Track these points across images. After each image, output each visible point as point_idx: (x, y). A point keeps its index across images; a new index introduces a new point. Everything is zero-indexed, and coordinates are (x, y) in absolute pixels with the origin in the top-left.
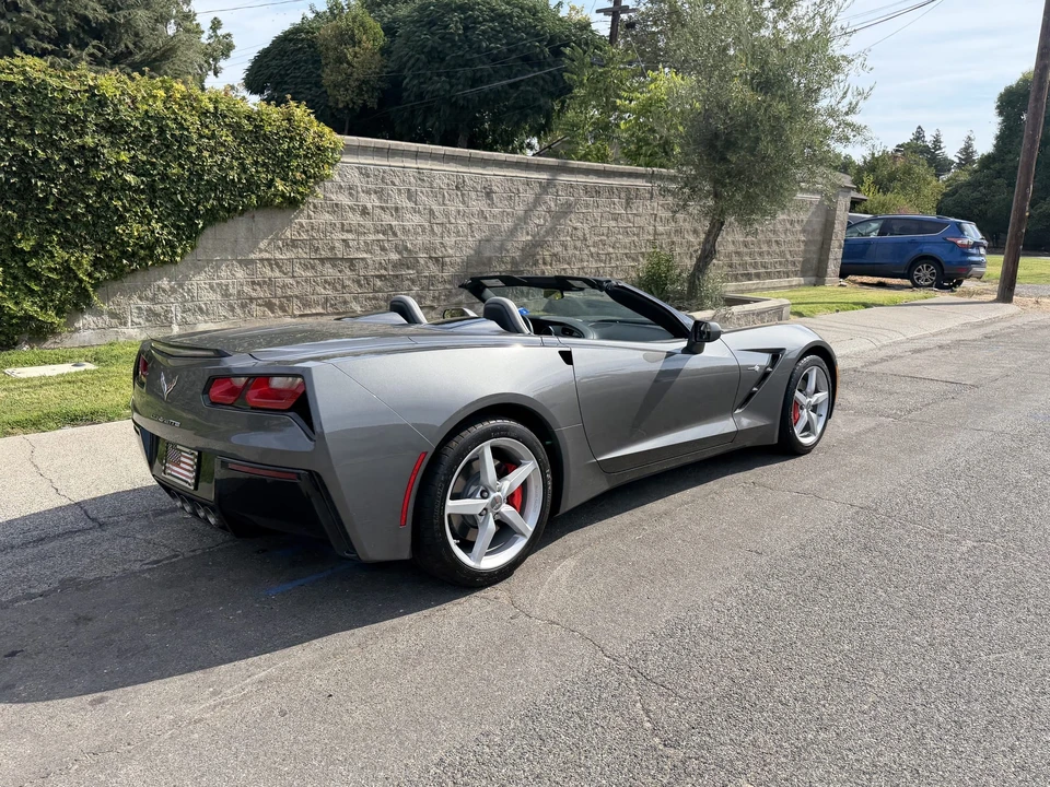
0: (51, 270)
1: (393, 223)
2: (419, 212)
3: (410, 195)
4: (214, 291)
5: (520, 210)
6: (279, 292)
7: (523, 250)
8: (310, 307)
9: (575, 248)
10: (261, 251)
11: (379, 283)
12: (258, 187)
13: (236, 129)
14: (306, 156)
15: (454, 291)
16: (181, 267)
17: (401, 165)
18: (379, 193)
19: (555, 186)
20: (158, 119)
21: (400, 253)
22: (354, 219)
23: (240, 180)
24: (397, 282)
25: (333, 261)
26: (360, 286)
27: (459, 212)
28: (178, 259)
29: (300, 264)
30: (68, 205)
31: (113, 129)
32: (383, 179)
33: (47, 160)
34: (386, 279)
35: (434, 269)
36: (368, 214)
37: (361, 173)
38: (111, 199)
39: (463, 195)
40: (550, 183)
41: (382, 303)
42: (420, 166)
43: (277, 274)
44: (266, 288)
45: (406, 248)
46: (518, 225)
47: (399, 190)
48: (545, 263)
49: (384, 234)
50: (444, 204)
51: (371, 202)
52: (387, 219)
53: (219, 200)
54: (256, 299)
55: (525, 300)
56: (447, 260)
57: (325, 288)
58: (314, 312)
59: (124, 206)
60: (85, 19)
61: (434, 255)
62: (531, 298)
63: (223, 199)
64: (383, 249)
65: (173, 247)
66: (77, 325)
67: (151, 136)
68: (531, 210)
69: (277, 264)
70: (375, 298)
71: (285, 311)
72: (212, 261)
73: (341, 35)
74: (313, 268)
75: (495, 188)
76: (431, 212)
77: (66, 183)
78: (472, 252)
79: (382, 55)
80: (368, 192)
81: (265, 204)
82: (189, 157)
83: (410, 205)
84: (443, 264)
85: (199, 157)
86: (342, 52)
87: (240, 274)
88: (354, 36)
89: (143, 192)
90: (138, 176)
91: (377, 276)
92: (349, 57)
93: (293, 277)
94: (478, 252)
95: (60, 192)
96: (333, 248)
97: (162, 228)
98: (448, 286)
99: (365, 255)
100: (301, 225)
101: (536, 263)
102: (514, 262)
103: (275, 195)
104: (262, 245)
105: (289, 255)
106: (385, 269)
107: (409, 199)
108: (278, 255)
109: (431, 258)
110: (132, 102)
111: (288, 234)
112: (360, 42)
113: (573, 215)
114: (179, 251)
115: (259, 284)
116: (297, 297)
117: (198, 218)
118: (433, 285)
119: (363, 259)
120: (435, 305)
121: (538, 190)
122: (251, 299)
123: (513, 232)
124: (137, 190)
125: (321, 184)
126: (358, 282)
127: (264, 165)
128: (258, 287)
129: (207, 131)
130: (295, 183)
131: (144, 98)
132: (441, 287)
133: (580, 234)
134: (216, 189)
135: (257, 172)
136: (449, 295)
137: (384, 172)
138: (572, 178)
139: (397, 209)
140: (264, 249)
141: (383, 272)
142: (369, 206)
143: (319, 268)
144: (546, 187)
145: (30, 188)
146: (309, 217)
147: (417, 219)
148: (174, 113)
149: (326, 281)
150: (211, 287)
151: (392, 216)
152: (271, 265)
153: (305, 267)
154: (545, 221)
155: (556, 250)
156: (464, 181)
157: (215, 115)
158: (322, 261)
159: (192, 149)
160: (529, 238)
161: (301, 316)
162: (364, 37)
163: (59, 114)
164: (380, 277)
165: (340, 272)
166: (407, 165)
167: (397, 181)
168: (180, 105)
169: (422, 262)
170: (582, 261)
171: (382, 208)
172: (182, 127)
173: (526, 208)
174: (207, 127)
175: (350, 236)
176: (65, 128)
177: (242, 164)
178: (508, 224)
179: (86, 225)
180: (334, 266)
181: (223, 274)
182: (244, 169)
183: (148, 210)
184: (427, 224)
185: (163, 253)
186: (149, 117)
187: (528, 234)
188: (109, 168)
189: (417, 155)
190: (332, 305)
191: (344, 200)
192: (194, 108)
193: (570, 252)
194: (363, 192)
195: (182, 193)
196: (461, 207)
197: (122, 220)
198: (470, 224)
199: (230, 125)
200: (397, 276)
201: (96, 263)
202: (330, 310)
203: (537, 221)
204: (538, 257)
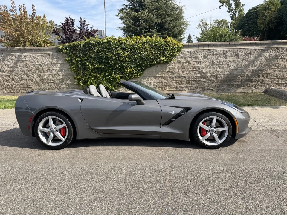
0: (113, 78)
1: (199, 66)
2: (208, 62)
3: (205, 57)
4: (148, 84)
5: (251, 59)
6: (164, 84)
7: (252, 72)
8: (172, 88)
9: (280, 71)
10: (159, 74)
11: (193, 82)
12: (157, 59)
13: (151, 45)
14: (170, 50)
15: (221, 85)
16: (140, 78)
17: (203, 49)
18: (195, 58)
19: (269, 50)
20: (133, 46)
21: (200, 74)
22: (186, 65)
23: (152, 58)
24: (199, 82)
25: (179, 77)
26: (187, 83)
27: (224, 61)
28: (139, 76)
29: (169, 77)
30: (115, 65)
31: (124, 49)
32: (196, 53)
33: (112, 56)
34: (195, 81)
35: (213, 78)
36: (190, 64)
37: (189, 53)
38: (123, 64)
39: (226, 56)
40: (266, 49)
41: (194, 88)
42: (209, 48)
43: (163, 80)
44: (160, 83)
45: (203, 73)
46: (250, 64)
47: (201, 56)
48: (263, 76)
49: (195, 69)
50: (218, 59)
51: (192, 60)
52: (197, 64)
53: (148, 63)
54: (158, 86)
55: (254, 88)
56: (218, 76)
57: (176, 84)
58: (173, 90)
59: (126, 65)
60: (156, 23)
61: (213, 74)
62: (256, 88)
63: (148, 62)
64: (195, 73)
65: (137, 74)
66: (119, 90)
67: (132, 49)
68: (256, 59)
69: (163, 78)
70: (191, 87)
71: (165, 89)
72: (147, 77)
73: (265, 8)
74: (173, 78)
75: (239, 53)
76: (213, 62)
77: (115, 61)
78: (229, 73)
79: (278, 11)
80: (191, 58)
81: (159, 63)
82: (140, 53)
83: (205, 60)
84: (217, 77)
85: (142, 53)
86: (264, 13)
87: (154, 80)
88: (269, 7)
89: (130, 62)
90: (129, 58)
91: (192, 81)
92: (266, 14)
93: (167, 81)
94: (232, 73)
95: (114, 63)
96: (179, 73)
97: (135, 70)
98: (219, 84)
99: (189, 75)
100: (170, 68)
101: (259, 77)
102: (248, 76)
103: (161, 61)
104: (159, 73)
105: (166, 75)
106: (195, 78)
107: (205, 58)
108: (164, 75)
109: (212, 75)
110: (129, 43)
111: (166, 70)
112: (271, 9)
113: (278, 60)
114: (139, 75)
115: (158, 82)
116: (168, 86)
117: (143, 67)
118: (213, 83)
119: (188, 76)
120: (214, 89)
121: (260, 51)
122: (156, 86)
123: (247, 66)
124: (129, 62)
125: (176, 57)
126: (186, 82)
127: (158, 53)
128: (158, 83)
129: (144, 47)
130: (167, 57)
131: (131, 41)
132: (216, 84)
133: (283, 66)
134: (146, 60)
135: (156, 55)
136: (219, 86)
137: (196, 52)
138: (279, 47)
139: (200, 62)
140: (160, 74)
141: (195, 79)
142: (191, 61)
143: (175, 78)
144: (264, 51)
145: (109, 62)
146: (172, 65)
147: (207, 64)
148: (137, 44)
149: (177, 82)
150: (147, 83)
151: (199, 63)
152: (162, 78)
153: (171, 78)
154: (264, 62)
155: (269, 72)
156: (226, 52)
157: (146, 43)
158: (176, 77)
159: (140, 51)
160: (256, 68)
161: (169, 90)
162: (272, 7)
163: (113, 47)
164: (194, 81)
165: (181, 79)
166: (204, 49)
167: (201, 54)
168: (138, 42)
169: (209, 76)
170: (284, 76)
171: (195, 62)
172: (138, 47)
173: (254, 58)
174: (144, 46)
175: (184, 70)
176: (115, 50)
177: (152, 54)
178: (245, 64)
179: (119, 69)
180: (179, 78)
181: (149, 80)
182: (153, 55)
183: (132, 66)
184: (211, 65)
185: (135, 75)
186: (132, 45)
187: (255, 67)
188: (123, 57)
189: (209, 45)
190: (178, 88)
191: (183, 60)
192: (141, 42)
193: (277, 73)
194: (189, 58)
195: (139, 62)
196: (225, 59)
197: (126, 68)
198: (229, 65)
199: (150, 45)
200: (199, 81)
201: (121, 77)
202: (178, 89)
203: (260, 62)
204: (260, 74)
